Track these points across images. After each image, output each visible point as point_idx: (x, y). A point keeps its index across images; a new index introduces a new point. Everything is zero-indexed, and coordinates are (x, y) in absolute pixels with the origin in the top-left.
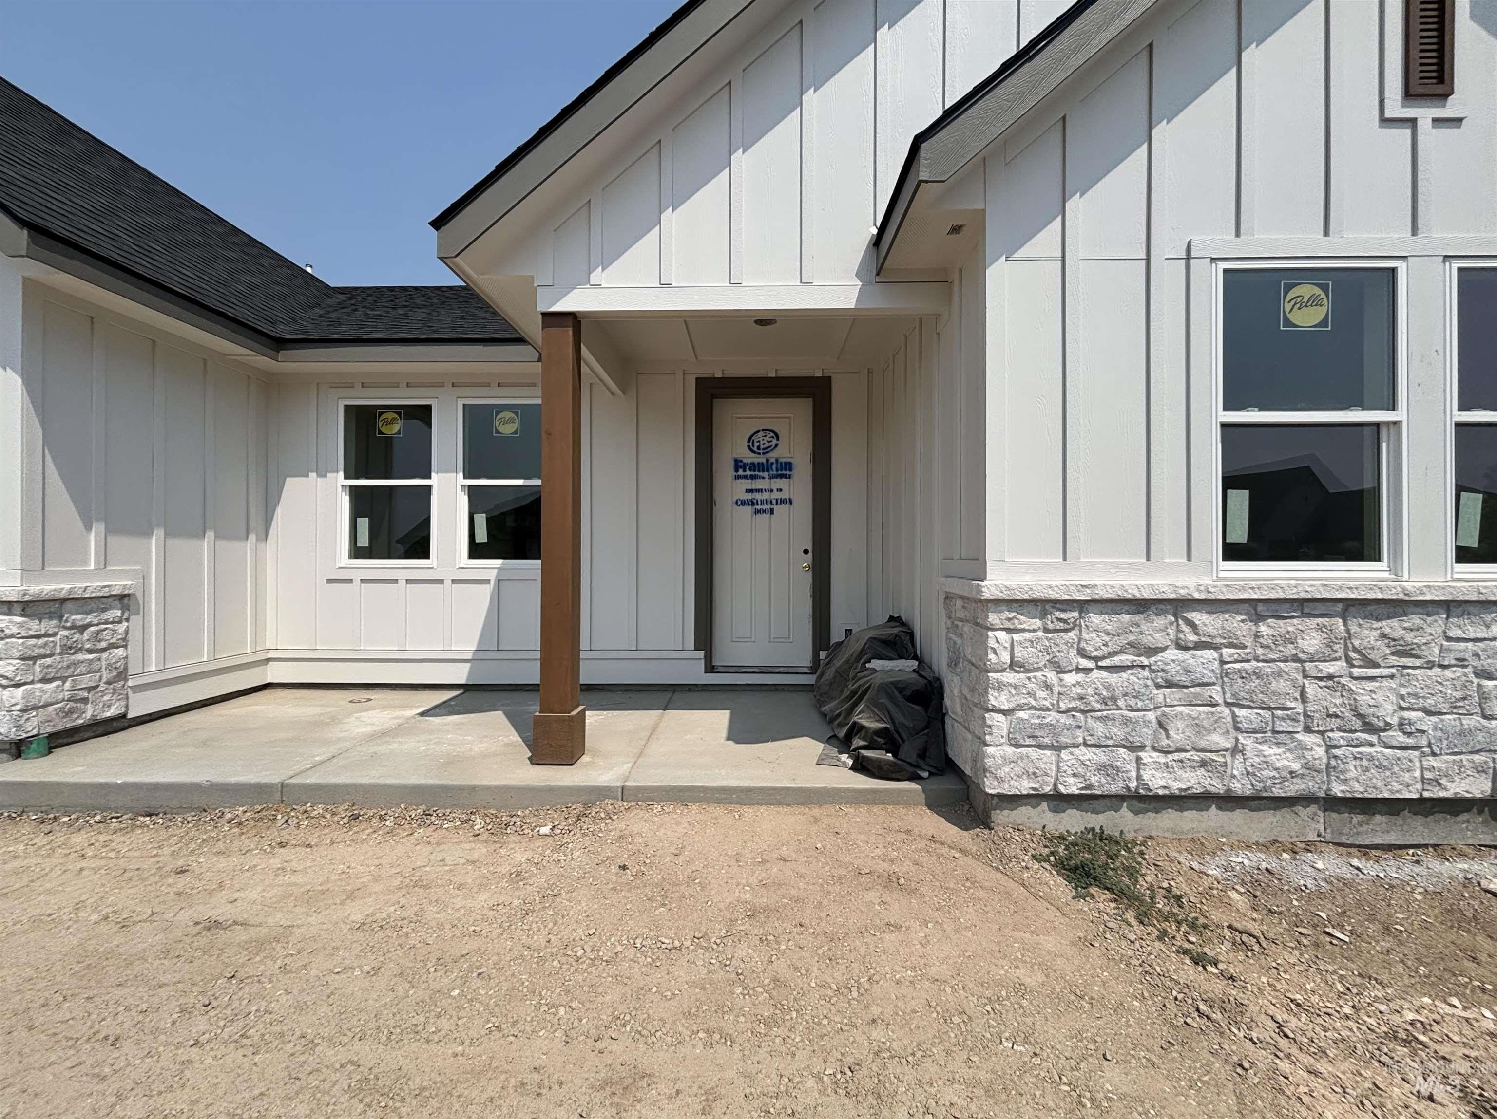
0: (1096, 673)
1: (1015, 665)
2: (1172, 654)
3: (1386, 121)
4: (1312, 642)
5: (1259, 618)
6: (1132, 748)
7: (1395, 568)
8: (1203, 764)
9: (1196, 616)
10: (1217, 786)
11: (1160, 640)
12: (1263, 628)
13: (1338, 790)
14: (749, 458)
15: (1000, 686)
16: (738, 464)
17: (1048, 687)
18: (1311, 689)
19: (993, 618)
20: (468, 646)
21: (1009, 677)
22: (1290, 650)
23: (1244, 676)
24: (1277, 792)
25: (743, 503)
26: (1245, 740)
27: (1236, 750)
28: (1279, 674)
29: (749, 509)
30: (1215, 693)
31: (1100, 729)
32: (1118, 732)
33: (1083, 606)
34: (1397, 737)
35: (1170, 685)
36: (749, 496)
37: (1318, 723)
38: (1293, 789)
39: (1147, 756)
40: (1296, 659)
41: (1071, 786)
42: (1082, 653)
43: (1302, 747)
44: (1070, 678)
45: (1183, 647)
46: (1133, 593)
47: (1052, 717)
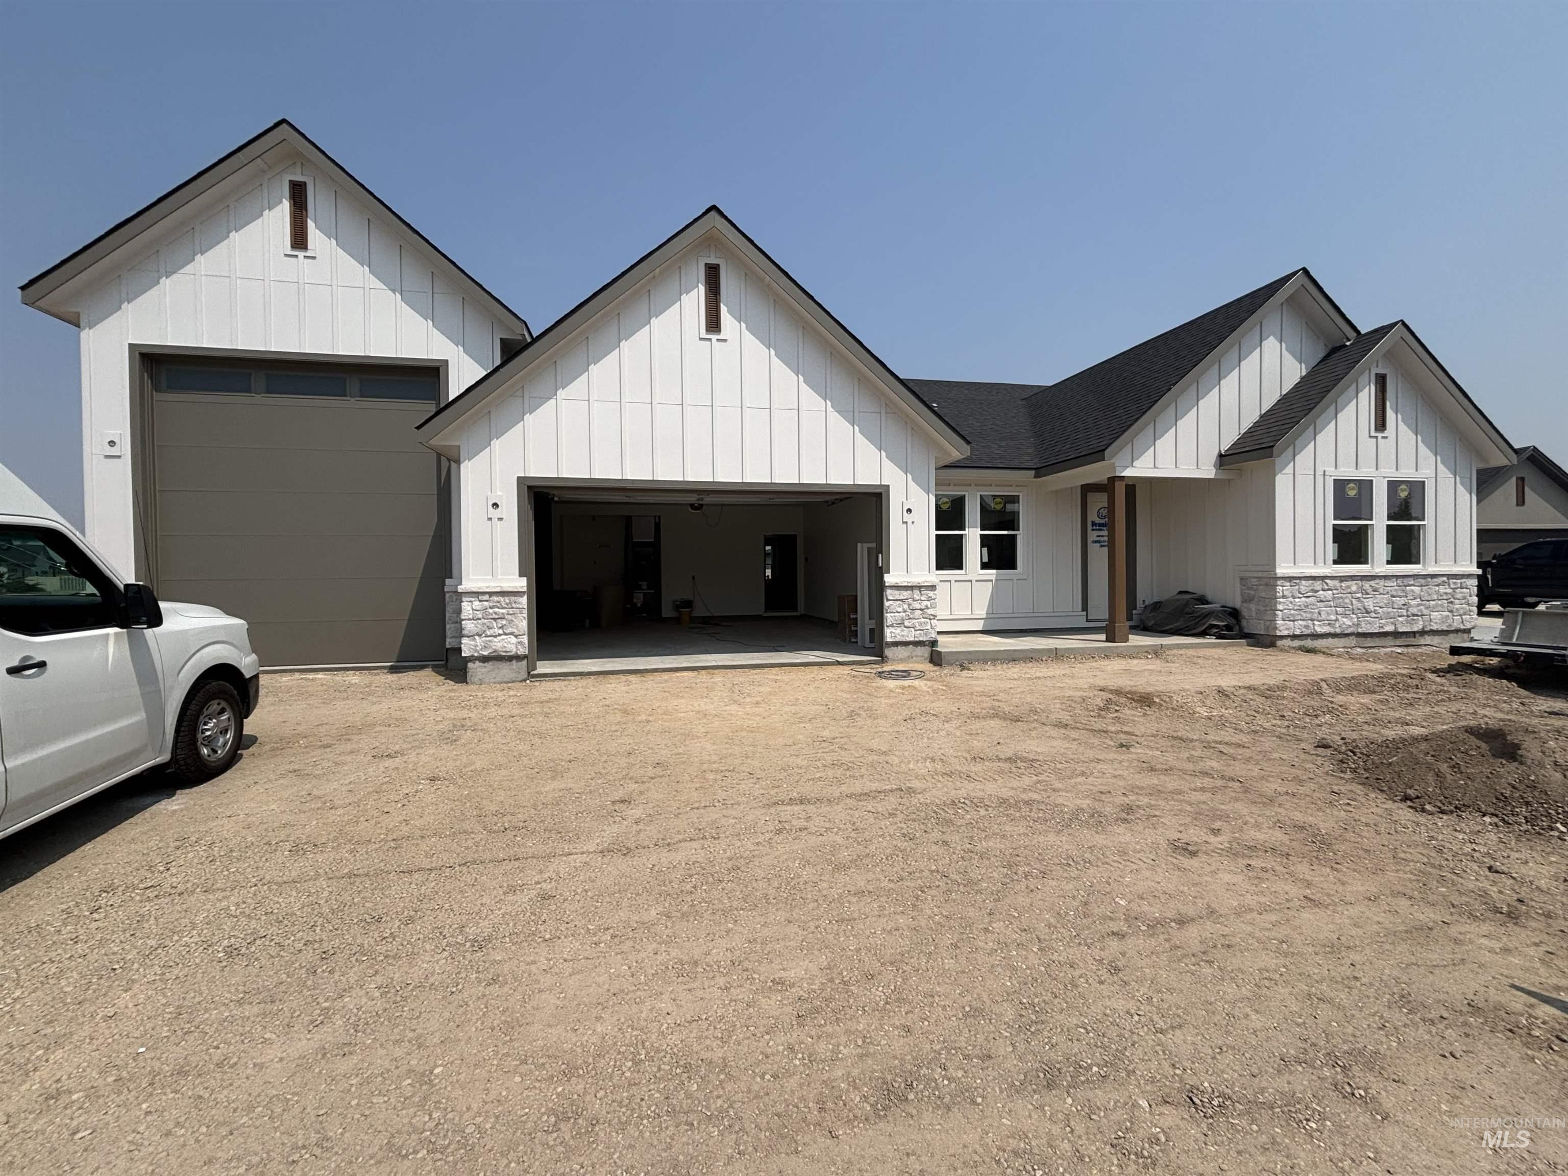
0: (1303, 599)
1: (1284, 597)
2: (1321, 592)
3: (1370, 437)
4: (1354, 588)
5: (1342, 581)
6: (1312, 620)
7: (1372, 566)
8: (1329, 624)
9: (1327, 581)
10: (1332, 631)
11: (1319, 588)
12: (1343, 584)
13: (1360, 630)
14: (1098, 520)
15: (1280, 603)
16: (1094, 524)
17: (1291, 603)
18: (1354, 601)
19: (1279, 583)
20: (982, 612)
21: (1281, 600)
22: (1349, 590)
23: (1339, 598)
24: (1346, 632)
25: (1096, 542)
26: (1339, 617)
27: (1337, 620)
28: (1347, 597)
29: (1098, 545)
30: (1331, 603)
31: (1304, 615)
32: (1309, 616)
33: (1300, 578)
34: (1373, 615)
35: (1321, 601)
36: (1098, 539)
37: (1356, 612)
38: (1349, 631)
39: (1316, 623)
40: (1350, 593)
41: (1298, 632)
42: (1300, 593)
43: (1352, 618)
44: (1297, 600)
45: (1323, 590)
46: (1313, 575)
47: (1293, 612)
